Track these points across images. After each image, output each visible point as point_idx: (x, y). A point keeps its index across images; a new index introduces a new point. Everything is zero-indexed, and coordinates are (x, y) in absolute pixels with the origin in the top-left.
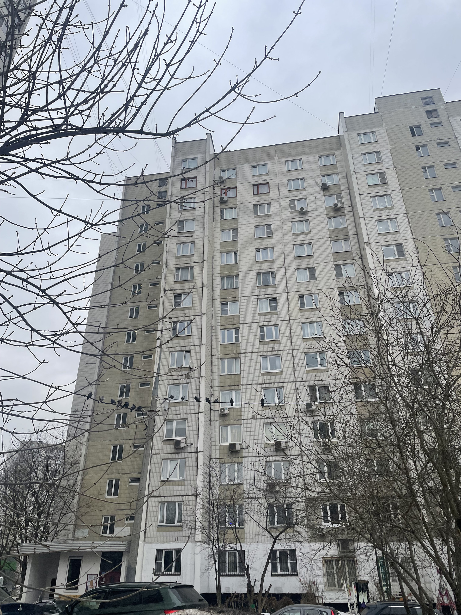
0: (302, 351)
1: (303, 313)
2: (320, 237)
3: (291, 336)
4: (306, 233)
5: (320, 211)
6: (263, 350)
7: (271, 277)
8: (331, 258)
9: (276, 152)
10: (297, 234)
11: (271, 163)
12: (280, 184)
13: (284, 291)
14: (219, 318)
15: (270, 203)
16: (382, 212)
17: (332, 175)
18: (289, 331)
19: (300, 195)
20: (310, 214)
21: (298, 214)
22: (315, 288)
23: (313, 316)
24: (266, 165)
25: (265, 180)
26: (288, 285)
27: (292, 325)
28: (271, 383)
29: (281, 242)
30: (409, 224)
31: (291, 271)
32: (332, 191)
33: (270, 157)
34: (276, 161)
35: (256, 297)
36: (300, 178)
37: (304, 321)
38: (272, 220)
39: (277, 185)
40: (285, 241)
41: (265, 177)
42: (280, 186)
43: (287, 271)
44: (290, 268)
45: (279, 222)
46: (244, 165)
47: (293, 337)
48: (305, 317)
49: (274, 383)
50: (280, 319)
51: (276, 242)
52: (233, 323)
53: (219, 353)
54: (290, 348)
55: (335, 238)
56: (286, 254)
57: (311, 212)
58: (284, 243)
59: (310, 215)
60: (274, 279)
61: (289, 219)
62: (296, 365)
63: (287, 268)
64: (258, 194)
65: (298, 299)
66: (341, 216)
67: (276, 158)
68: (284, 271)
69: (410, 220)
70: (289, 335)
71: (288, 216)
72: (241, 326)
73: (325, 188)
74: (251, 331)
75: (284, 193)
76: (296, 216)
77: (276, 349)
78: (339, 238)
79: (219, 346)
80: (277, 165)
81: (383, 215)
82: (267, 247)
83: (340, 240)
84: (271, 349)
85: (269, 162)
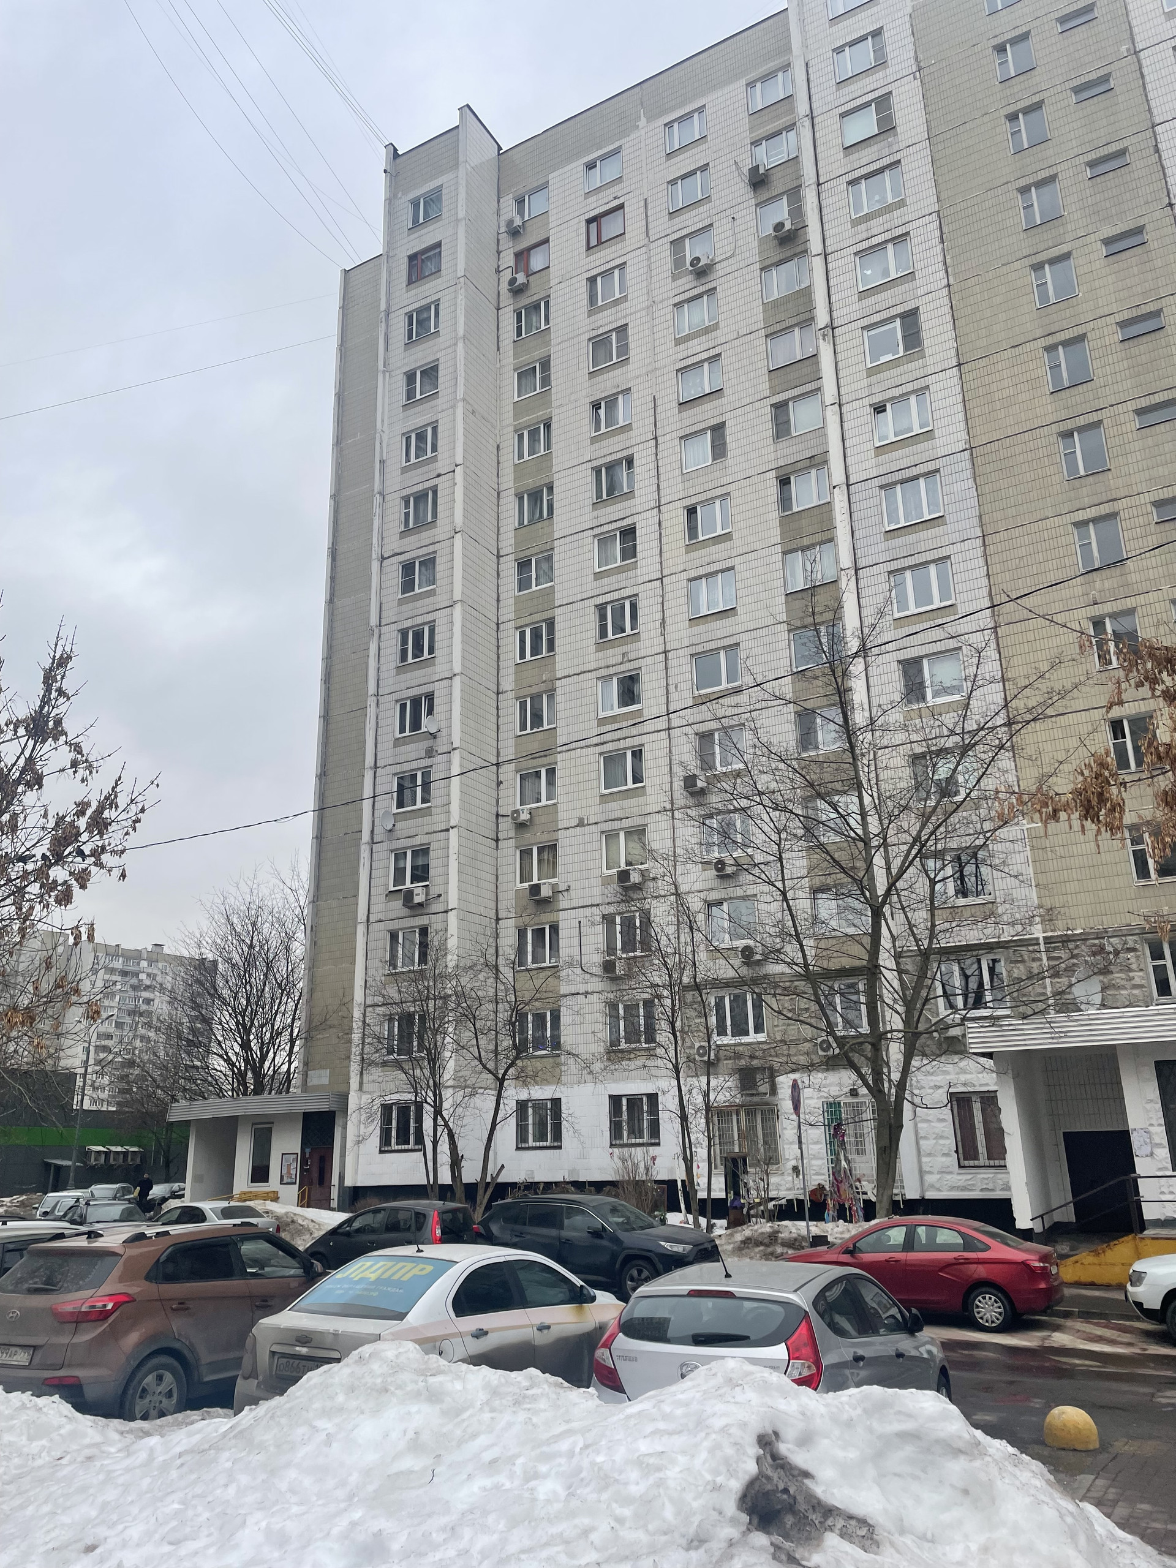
0: (687, 651)
1: (692, 555)
2: (741, 334)
3: (663, 619)
4: (707, 331)
5: (744, 256)
6: (602, 663)
7: (625, 473)
8: (764, 389)
9: (642, 104)
10: (687, 338)
11: (627, 144)
12: (649, 200)
13: (653, 504)
14: (512, 601)
15: (625, 263)
16: (873, 223)
17: (777, 133)
18: (659, 607)
19: (697, 219)
20: (720, 269)
21: (691, 277)
22: (724, 481)
23: (714, 558)
24: (617, 151)
25: (615, 198)
26: (662, 487)
27: (666, 589)
28: (619, 740)
29: (650, 368)
30: (942, 242)
31: (669, 444)
32: (779, 184)
33: (627, 126)
34: (643, 132)
35: (591, 533)
36: (698, 169)
37: (694, 574)
38: (629, 311)
39: (643, 203)
40: (658, 365)
41: (615, 190)
42: (650, 206)
43: (660, 447)
44: (667, 437)
45: (644, 313)
46: (566, 169)
47: (667, 621)
48: (696, 563)
49: (624, 738)
50: (641, 580)
51: (637, 373)
52: (541, 608)
53: (512, 687)
54: (661, 649)
55: (778, 327)
56: (658, 403)
57: (723, 264)
58: (656, 369)
59: (720, 273)
60: (630, 477)
61: (668, 298)
62: (672, 688)
63: (659, 439)
64: (600, 242)
65: (681, 518)
66: (795, 255)
67: (643, 122)
68: (653, 450)
69: (945, 229)
70: (659, 616)
71: (669, 288)
72: (557, 611)
73: (758, 181)
74: (577, 621)
75: (661, 224)
76: (687, 282)
77: (631, 656)
78: (787, 323)
79: (512, 670)
80: (643, 145)
81: (875, 231)
82: (615, 391)
83: (788, 329)
84: (619, 659)
85: (624, 140)
